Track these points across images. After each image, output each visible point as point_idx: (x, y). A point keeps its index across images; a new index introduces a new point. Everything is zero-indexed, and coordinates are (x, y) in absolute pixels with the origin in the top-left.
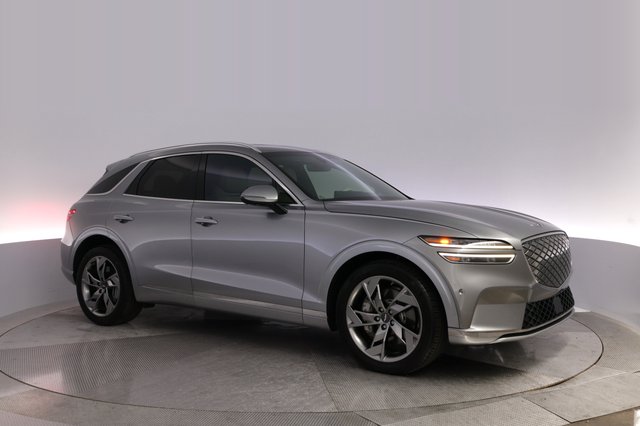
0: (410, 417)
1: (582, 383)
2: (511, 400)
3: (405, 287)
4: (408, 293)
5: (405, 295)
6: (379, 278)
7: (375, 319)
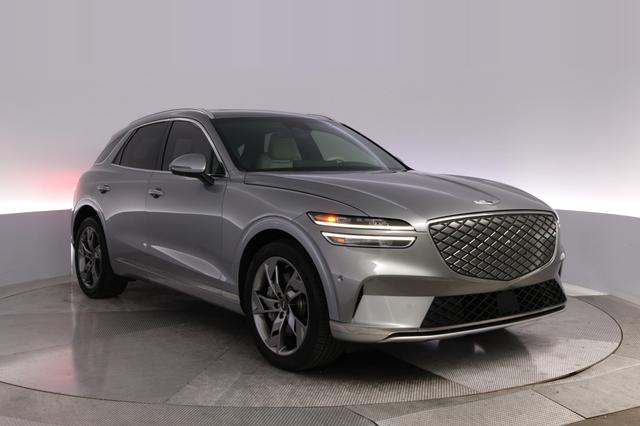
0: (408, 412)
1: (600, 374)
2: (520, 394)
3: (296, 271)
4: (298, 278)
5: (296, 281)
6: (276, 259)
7: (276, 305)
